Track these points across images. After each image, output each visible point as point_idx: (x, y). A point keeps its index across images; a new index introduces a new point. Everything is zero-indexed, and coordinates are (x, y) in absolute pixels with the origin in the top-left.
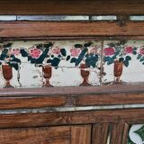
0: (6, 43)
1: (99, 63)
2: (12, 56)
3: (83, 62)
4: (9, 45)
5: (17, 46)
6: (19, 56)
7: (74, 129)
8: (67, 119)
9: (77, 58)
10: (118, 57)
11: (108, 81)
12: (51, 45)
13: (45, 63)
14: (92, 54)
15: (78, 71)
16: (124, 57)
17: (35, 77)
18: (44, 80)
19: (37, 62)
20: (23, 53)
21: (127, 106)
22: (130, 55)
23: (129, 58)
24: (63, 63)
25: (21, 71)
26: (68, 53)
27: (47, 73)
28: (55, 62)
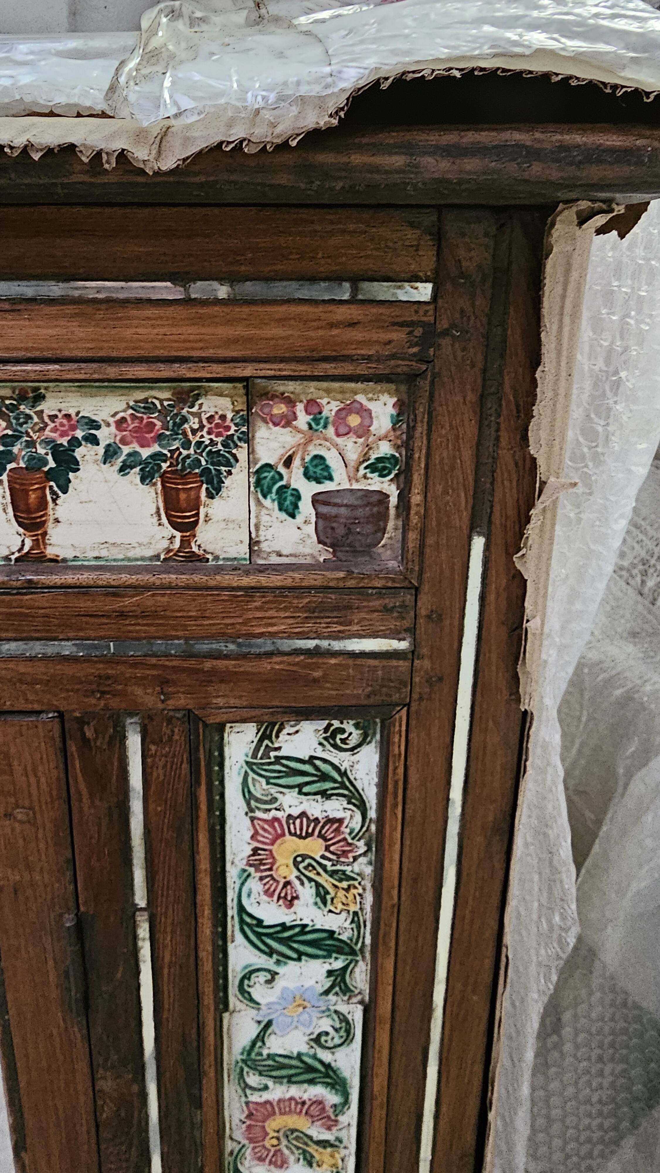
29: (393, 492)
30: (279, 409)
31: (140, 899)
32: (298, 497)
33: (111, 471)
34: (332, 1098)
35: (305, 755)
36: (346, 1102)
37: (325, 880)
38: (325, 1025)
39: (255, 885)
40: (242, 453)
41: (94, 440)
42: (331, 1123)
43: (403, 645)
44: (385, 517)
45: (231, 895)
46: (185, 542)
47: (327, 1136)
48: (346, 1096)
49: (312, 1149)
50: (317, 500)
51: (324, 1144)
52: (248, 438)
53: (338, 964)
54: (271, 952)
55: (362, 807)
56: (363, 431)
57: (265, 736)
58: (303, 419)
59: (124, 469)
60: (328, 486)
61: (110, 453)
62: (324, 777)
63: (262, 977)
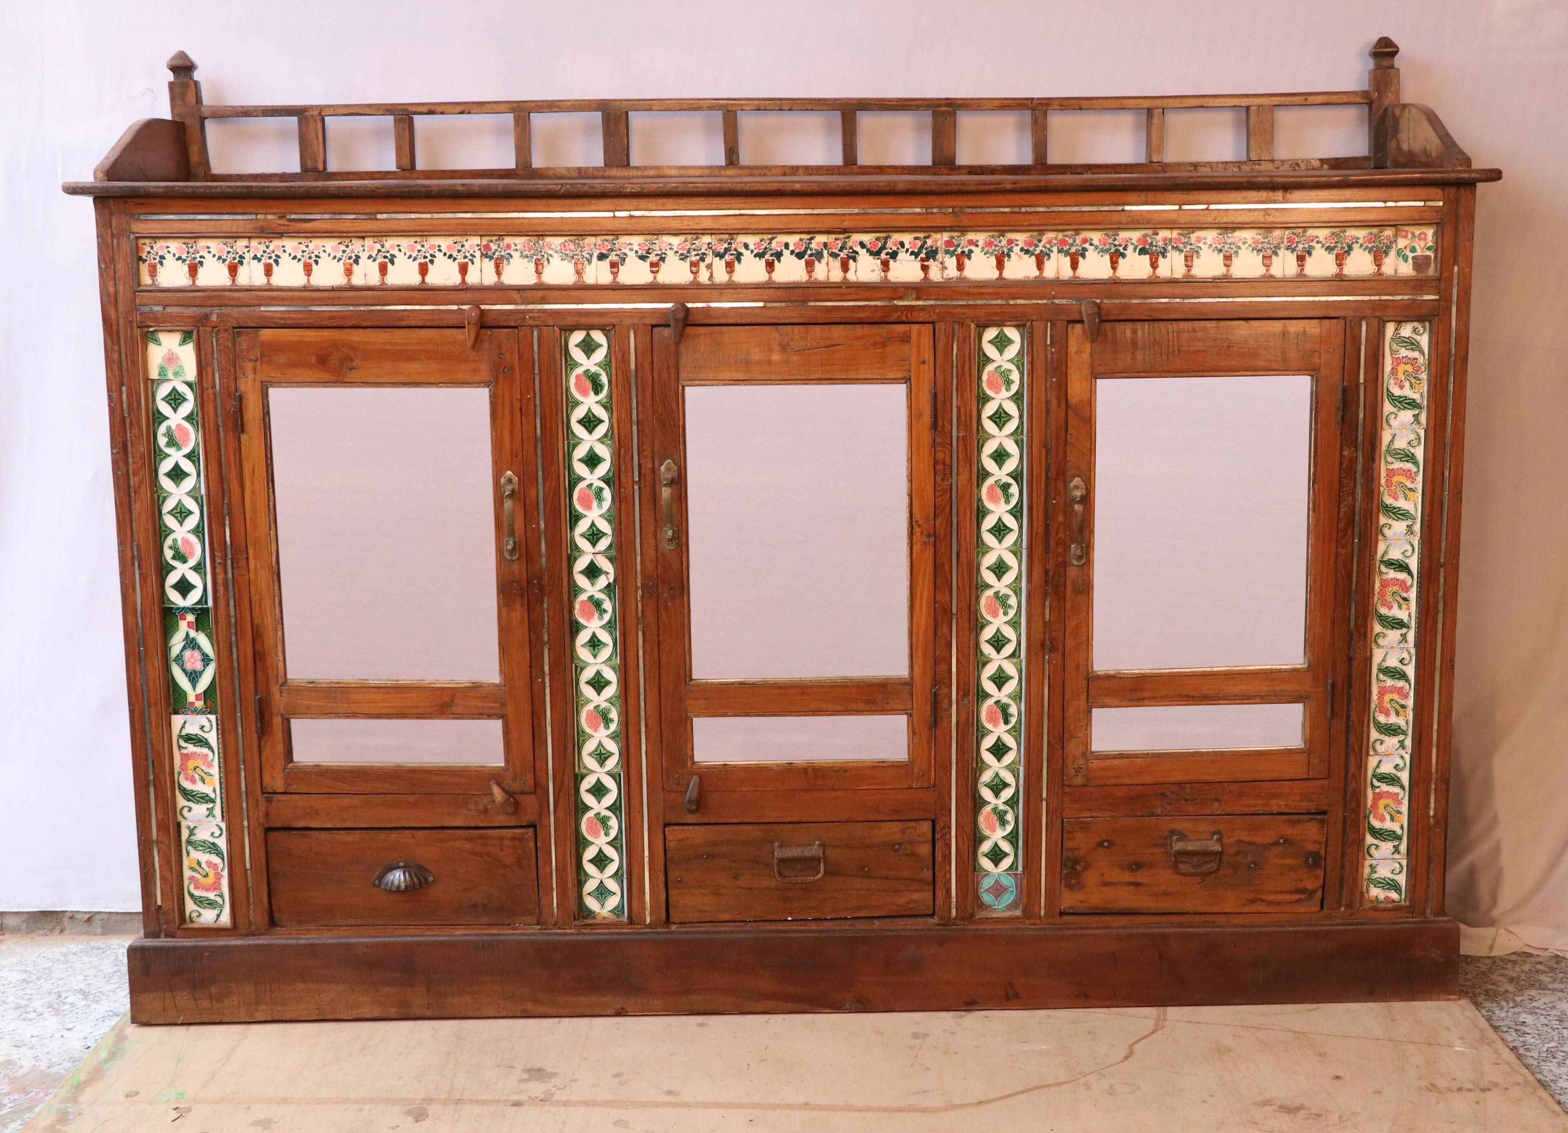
0: (847, 235)
1: (939, 256)
2: (851, 248)
3: (923, 255)
4: (848, 237)
5: (857, 237)
6: (858, 248)
7: (915, 328)
8: (907, 317)
9: (916, 250)
10: (959, 250)
11: (950, 276)
12: (889, 237)
13: (883, 256)
14: (932, 247)
15: (918, 265)
16: (966, 250)
17: (873, 271)
18: (883, 274)
19: (875, 254)
20: (862, 245)
21: (971, 303)
22: (973, 248)
23: (971, 251)
24: (902, 256)
25: (859, 263)
26: (907, 246)
27: (885, 265)
28: (894, 255)
29: (1433, 256)
30: (1404, 233)
31: (1362, 381)
32: (1407, 257)
33: (1361, 250)
34: (1414, 469)
35: (1407, 336)
36: (1418, 471)
37: (1413, 380)
38: (1412, 437)
39: (1392, 381)
40: (1394, 246)
41: (1357, 242)
42: (1413, 480)
43: (1437, 297)
44: (1429, 263)
45: (1385, 385)
46: (1378, 270)
47: (1412, 486)
48: (1418, 468)
49: (1407, 492)
50: (1413, 258)
51: (1410, 490)
52: (1395, 241)
53: (1417, 412)
54: (1395, 406)
55: (1423, 354)
56: (1425, 239)
57: (1396, 329)
58: (1410, 236)
59: (1365, 249)
60: (1416, 254)
61: (1361, 246)
62: (1412, 344)
63: (1393, 416)
